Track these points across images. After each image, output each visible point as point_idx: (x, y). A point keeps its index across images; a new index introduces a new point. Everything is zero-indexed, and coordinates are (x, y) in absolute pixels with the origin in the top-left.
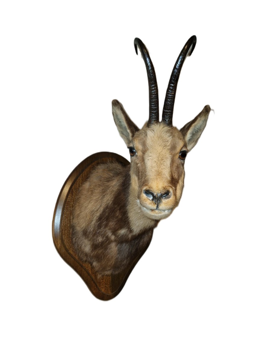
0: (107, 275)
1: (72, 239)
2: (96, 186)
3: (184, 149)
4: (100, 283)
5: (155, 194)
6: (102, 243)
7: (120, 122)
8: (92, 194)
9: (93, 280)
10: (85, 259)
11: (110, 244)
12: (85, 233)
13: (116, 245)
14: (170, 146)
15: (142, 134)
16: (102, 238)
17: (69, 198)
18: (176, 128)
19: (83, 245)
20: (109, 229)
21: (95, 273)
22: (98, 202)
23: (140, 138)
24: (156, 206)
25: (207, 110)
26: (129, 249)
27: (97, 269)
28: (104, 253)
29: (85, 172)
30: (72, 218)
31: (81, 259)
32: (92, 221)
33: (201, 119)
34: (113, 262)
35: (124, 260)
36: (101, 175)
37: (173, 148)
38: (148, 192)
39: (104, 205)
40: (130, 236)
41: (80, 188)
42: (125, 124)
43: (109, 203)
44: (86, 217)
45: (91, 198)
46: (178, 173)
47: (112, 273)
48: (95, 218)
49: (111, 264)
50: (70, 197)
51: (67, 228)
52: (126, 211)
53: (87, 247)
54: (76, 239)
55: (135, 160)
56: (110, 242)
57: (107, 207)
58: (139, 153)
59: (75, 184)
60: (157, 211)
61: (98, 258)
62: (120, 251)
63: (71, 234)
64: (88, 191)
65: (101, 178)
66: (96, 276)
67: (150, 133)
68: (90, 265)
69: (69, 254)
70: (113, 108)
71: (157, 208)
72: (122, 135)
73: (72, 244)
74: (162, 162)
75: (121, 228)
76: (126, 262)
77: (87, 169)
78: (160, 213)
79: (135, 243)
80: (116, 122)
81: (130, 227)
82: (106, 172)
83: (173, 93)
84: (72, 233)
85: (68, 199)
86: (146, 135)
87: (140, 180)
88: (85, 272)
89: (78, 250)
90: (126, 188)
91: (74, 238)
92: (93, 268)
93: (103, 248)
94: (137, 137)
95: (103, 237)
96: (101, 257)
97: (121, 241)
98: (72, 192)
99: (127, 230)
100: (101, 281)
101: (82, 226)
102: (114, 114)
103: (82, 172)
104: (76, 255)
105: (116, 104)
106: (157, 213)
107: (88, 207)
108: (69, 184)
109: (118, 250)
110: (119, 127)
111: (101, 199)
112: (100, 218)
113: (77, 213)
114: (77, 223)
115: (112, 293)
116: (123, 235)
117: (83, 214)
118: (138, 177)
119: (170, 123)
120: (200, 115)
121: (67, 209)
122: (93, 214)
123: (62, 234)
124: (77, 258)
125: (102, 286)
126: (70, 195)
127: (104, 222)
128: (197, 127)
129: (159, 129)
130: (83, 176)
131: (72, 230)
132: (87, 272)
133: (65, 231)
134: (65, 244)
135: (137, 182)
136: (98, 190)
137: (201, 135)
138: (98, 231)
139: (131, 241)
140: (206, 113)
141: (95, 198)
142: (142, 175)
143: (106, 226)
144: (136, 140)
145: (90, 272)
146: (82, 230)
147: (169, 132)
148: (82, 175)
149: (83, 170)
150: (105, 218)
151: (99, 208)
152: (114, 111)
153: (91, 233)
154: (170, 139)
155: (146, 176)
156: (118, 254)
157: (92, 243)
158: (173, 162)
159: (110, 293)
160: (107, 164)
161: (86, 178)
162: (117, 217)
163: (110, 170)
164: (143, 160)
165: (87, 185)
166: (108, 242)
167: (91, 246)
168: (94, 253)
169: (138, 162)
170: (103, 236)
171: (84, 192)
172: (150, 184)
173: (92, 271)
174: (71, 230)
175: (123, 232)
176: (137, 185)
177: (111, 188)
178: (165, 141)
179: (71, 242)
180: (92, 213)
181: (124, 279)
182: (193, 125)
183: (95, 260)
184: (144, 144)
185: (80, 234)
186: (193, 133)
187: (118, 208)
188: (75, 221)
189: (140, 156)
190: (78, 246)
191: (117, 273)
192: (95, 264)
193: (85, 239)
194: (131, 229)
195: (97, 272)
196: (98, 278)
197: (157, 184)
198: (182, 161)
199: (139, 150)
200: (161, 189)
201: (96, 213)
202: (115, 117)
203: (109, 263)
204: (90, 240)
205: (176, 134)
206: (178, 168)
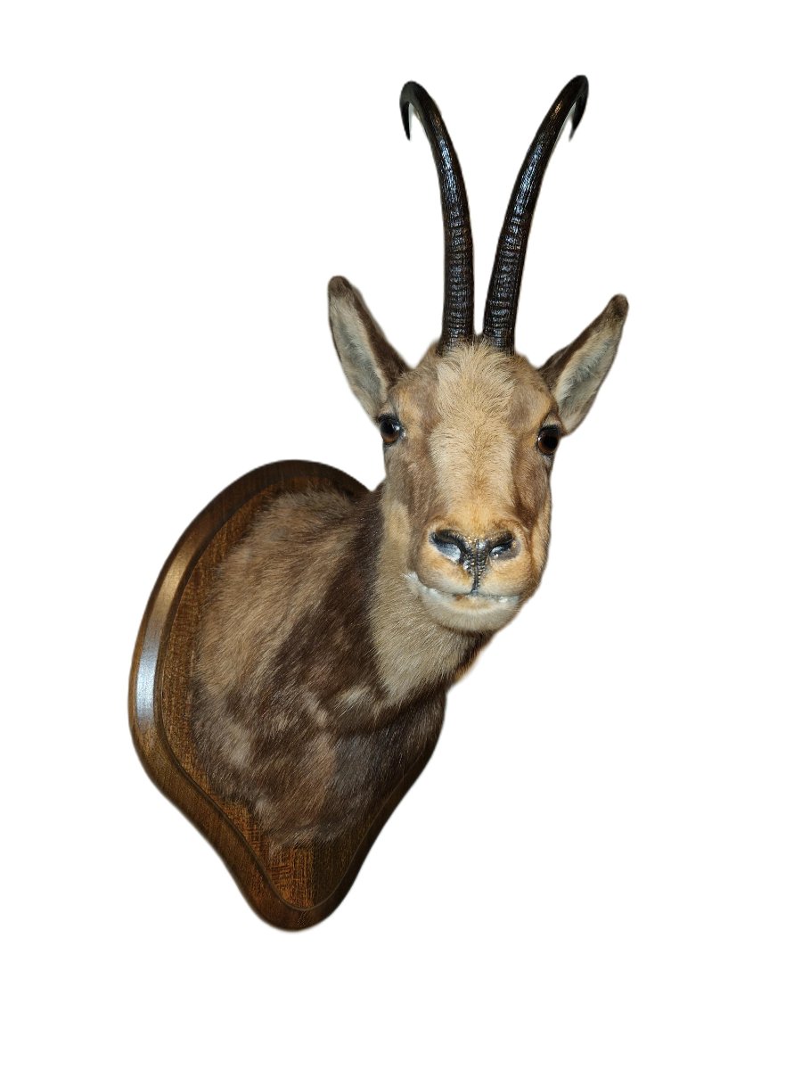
0: (300, 846)
1: (191, 724)
2: (271, 556)
3: (552, 422)
4: (276, 870)
5: (468, 544)
6: (289, 734)
7: (352, 346)
8: (258, 580)
9: (253, 859)
10: (230, 789)
11: (313, 739)
12: (234, 704)
13: (332, 744)
14: (509, 408)
15: (421, 377)
16: (289, 718)
17: (187, 594)
18: (523, 361)
19: (227, 744)
20: (310, 690)
21: (262, 838)
22: (278, 605)
23: (414, 388)
24: (472, 580)
25: (617, 309)
26: (372, 757)
27: (267, 823)
28: (292, 770)
29: (238, 518)
30: (193, 657)
31: (218, 790)
32: (258, 663)
33: (601, 336)
34: (318, 798)
35: (355, 795)
36: (289, 525)
37: (520, 414)
38: (443, 539)
39: (295, 613)
40: (377, 710)
41: (222, 567)
42: (367, 351)
43: (312, 606)
44: (239, 653)
45: (254, 594)
46: (536, 492)
47: (316, 838)
48: (267, 656)
49: (315, 806)
50: (189, 591)
51: (176, 689)
52: (367, 628)
53: (239, 752)
54: (203, 725)
55: (399, 454)
56: (314, 732)
57: (305, 620)
58: (413, 433)
59: (206, 553)
60: (473, 600)
61: (274, 786)
62: (342, 762)
63: (189, 708)
64: (247, 575)
65: (287, 534)
66: (264, 850)
67: (446, 373)
68: (245, 811)
69: (181, 771)
70: (330, 304)
71: (474, 589)
72: (357, 388)
73: (192, 737)
74: (487, 453)
75: (348, 683)
76: (362, 802)
77: (244, 510)
78: (485, 606)
79: (390, 738)
80: (340, 347)
81: (377, 678)
82: (302, 515)
83: (519, 248)
84: (193, 706)
85: (183, 597)
86: (436, 379)
87: (416, 514)
88: (230, 834)
89: (211, 759)
90: (366, 556)
91: (198, 719)
92: (254, 820)
93: (289, 752)
94: (406, 385)
95: (291, 715)
96: (283, 783)
97: (348, 728)
98: (197, 575)
99: (366, 689)
100: (281, 864)
101: (225, 682)
102: (336, 322)
103: (229, 518)
104: (201, 776)
105: (340, 288)
106: (473, 607)
107: (245, 622)
108: (187, 554)
109: (338, 758)
110: (347, 363)
111: (286, 596)
112: (283, 655)
113: (212, 640)
114: (210, 671)
115: (315, 904)
116: (353, 710)
117: (229, 644)
118: (409, 507)
119: (508, 343)
120: (596, 324)
121: (180, 630)
122: (261, 643)
123: (159, 707)
124: (205, 786)
125: (284, 882)
126: (188, 585)
127: (294, 666)
128: (589, 362)
129: (472, 361)
130: (232, 529)
131: (193, 696)
132: (235, 833)
133: (170, 697)
134: (169, 738)
135: (406, 521)
136: (277, 571)
137: (597, 389)
138: (276, 696)
139: (378, 729)
140: (614, 317)
141: (267, 593)
142: (422, 495)
143: (302, 677)
144: (405, 393)
145: (246, 834)
146: (224, 694)
147: (504, 369)
148: (229, 527)
149: (231, 512)
150: (298, 653)
151: (280, 624)
152: (335, 313)
153: (253, 703)
154: (508, 388)
155: (435, 494)
156: (339, 771)
157: (253, 736)
158: (518, 455)
159: (308, 906)
160: (305, 494)
161: (242, 534)
162: (338, 648)
163: (315, 511)
164: (425, 451)
165: (242, 556)
166: (305, 731)
167: (251, 746)
168: (260, 767)
169: (408, 459)
170: (291, 711)
171: (232, 576)
172: (450, 512)
173: (252, 830)
174: (190, 697)
175: (354, 696)
176: (407, 528)
177: (319, 562)
178: (493, 392)
179: (187, 734)
180: (258, 639)
181: (352, 859)
182: (577, 354)
183: (262, 794)
184: (428, 404)
185: (218, 706)
186: (576, 380)
187: (342, 620)
188: (203, 666)
189: (415, 439)
190: (210, 748)
191: (331, 837)
192: (261, 806)
193: (235, 721)
194: (379, 685)
195: (266, 833)
196: (272, 852)
197: (475, 512)
198: (545, 457)
199: (411, 421)
200: (488, 528)
201: (268, 639)
202: (338, 333)
203: (308, 805)
204: (248, 726)
205: (527, 377)
206: (535, 476)
